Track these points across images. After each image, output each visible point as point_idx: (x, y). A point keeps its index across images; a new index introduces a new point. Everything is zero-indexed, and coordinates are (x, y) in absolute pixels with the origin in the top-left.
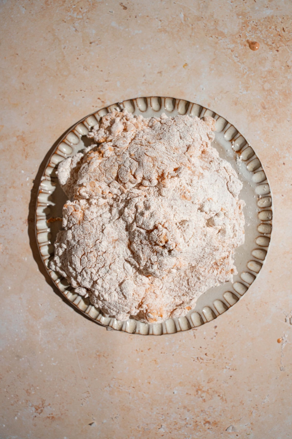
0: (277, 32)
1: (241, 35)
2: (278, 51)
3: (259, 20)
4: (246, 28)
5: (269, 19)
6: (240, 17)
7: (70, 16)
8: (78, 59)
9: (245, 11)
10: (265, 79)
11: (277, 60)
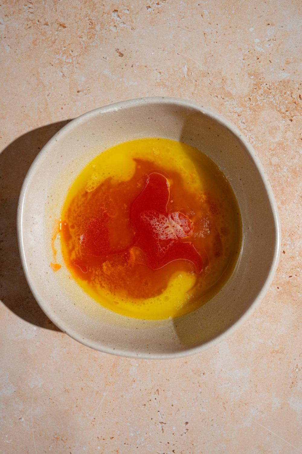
0: (292, 99)
1: (251, 98)
2: (291, 120)
3: (273, 84)
4: (258, 91)
5: (285, 83)
6: (252, 77)
7: (58, 59)
8: (62, 108)
9: (258, 71)
10: (274, 152)
11: (289, 130)
